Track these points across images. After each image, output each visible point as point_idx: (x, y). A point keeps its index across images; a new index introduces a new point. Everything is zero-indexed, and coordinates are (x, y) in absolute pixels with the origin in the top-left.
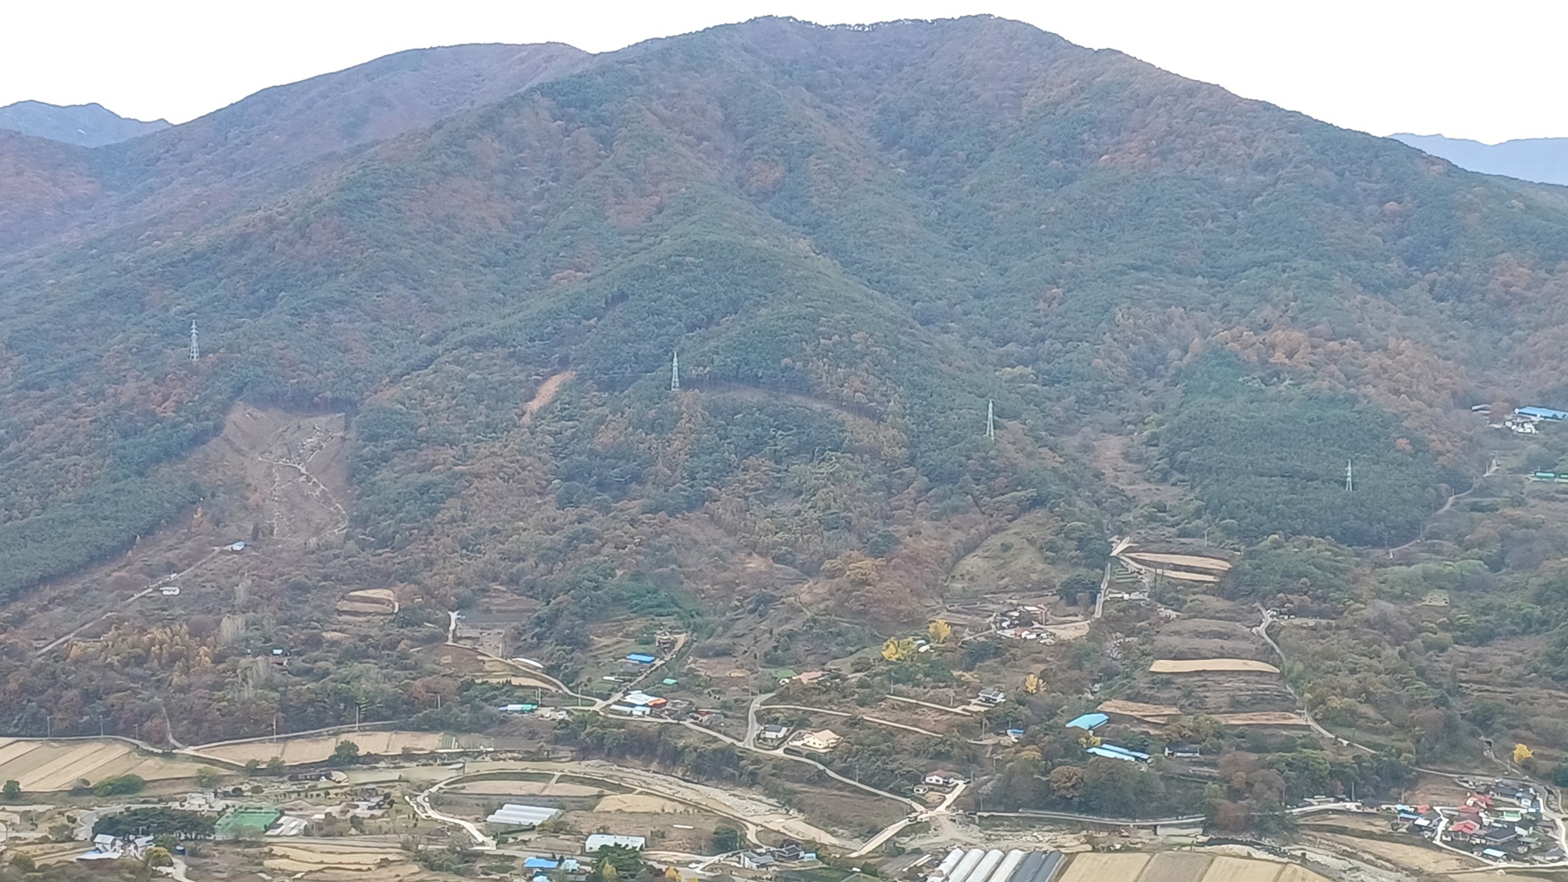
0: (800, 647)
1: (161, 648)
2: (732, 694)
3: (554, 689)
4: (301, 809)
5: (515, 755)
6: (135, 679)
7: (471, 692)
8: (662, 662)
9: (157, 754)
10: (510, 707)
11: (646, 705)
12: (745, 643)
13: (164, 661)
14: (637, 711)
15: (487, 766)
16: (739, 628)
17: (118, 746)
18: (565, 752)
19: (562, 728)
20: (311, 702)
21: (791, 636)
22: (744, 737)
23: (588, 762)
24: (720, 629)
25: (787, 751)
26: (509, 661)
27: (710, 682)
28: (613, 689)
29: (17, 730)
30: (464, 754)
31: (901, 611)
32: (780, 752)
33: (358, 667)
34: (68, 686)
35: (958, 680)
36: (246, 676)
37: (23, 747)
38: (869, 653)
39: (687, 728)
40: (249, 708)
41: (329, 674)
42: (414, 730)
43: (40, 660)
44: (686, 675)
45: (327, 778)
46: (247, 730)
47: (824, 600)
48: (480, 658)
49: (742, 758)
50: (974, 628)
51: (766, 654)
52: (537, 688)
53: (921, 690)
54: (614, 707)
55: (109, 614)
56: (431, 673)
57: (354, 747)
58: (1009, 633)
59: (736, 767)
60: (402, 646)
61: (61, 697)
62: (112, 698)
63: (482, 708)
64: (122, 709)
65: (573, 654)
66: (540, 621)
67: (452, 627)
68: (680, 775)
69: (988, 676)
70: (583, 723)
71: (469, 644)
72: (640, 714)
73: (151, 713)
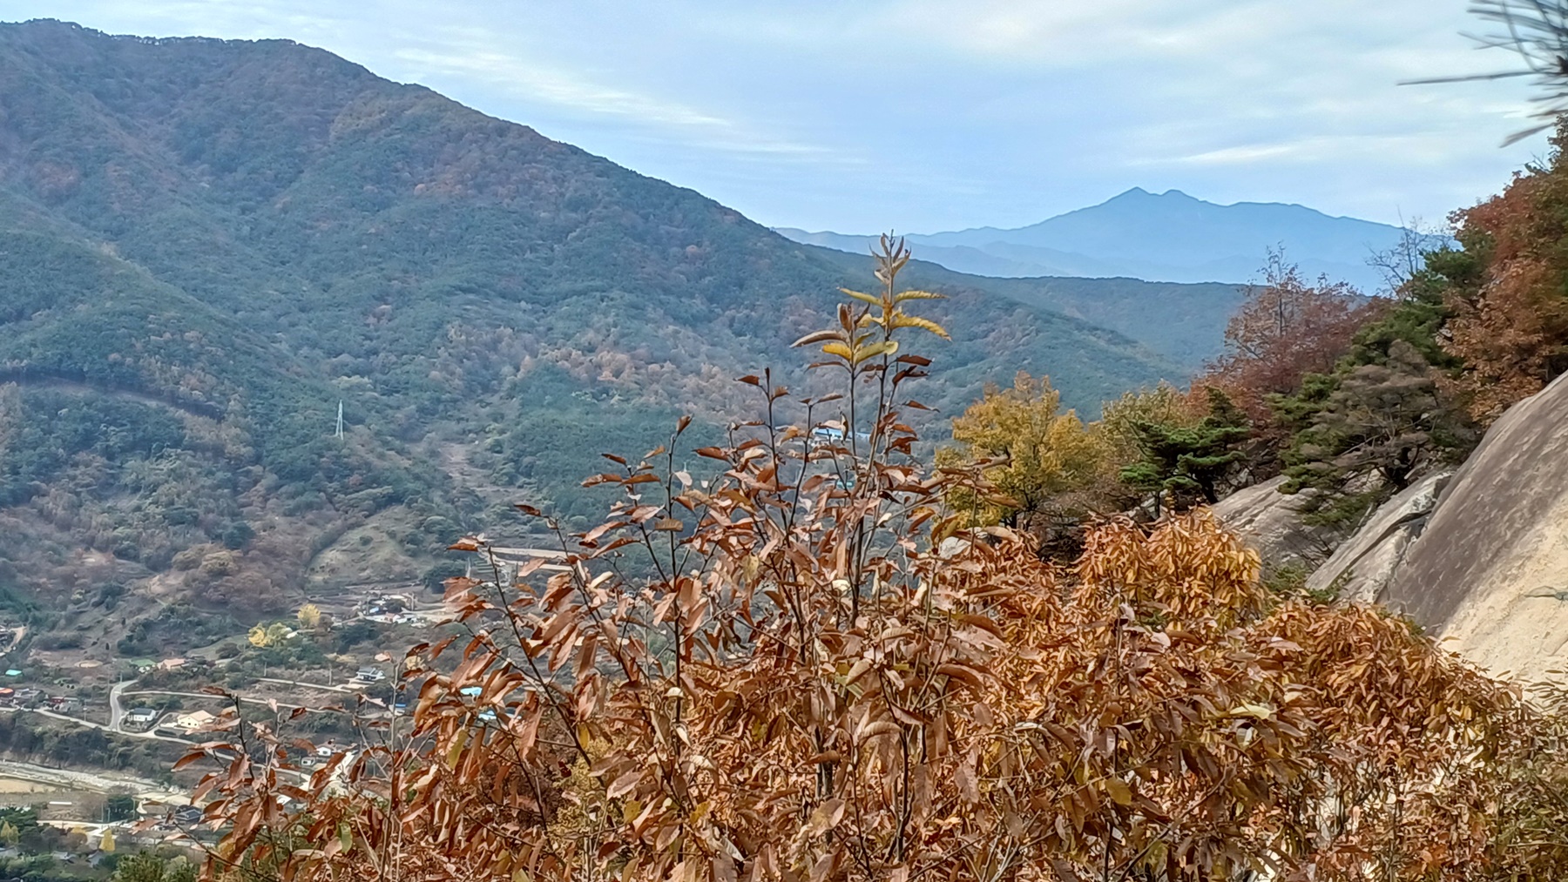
0: (156, 638)
2: (88, 682)
8: (2, 654)
12: (92, 636)
16: (85, 620)
21: (147, 626)
22: (109, 721)
24: (63, 622)
25: (156, 733)
27: (59, 673)
31: (264, 600)
32: (151, 734)
35: (333, 662)
38: (238, 641)
39: (41, 715)
44: (32, 666)
47: (179, 590)
49: (109, 741)
50: (342, 616)
51: (120, 645)
53: (295, 672)
58: (380, 619)
59: (104, 749)
68: (38, 761)
69: (362, 658)
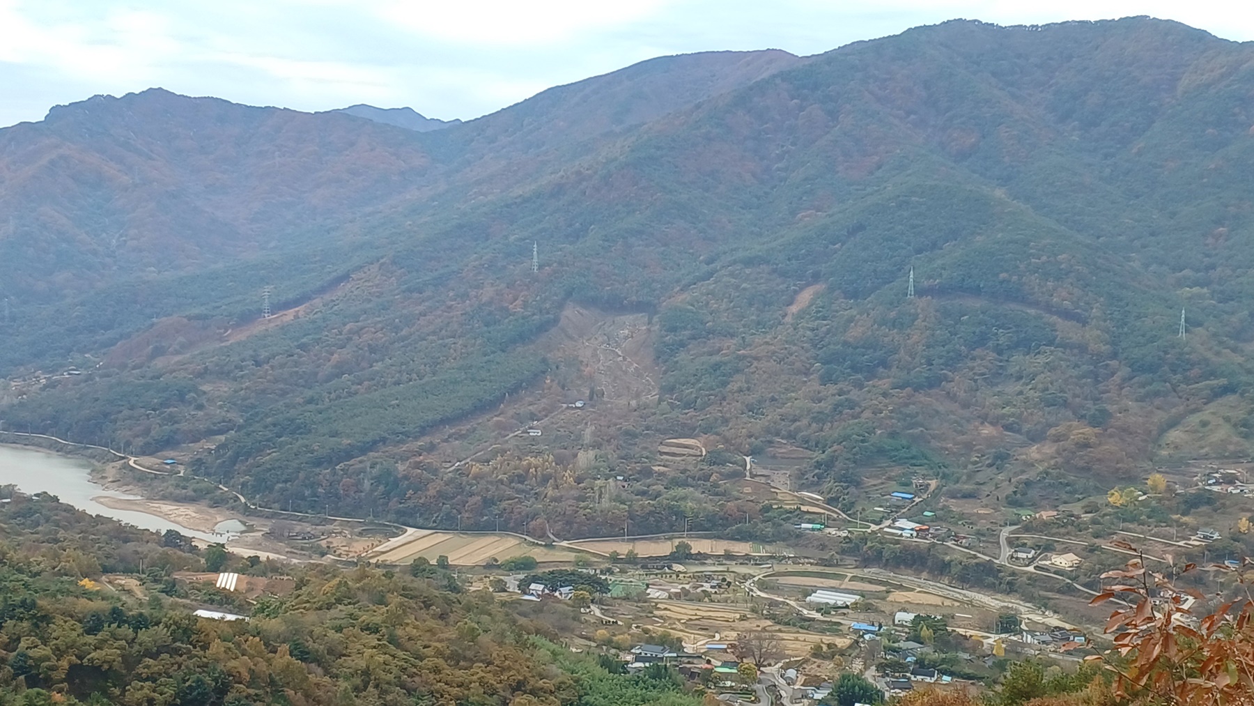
0: (1034, 493)
1: (536, 471)
2: (983, 525)
3: (835, 516)
4: (660, 585)
5: (812, 561)
6: (518, 491)
7: (770, 514)
8: (921, 499)
9: (541, 545)
10: (804, 526)
11: (912, 529)
12: (986, 489)
13: (538, 479)
14: (906, 534)
15: (791, 568)
16: (980, 477)
17: (510, 539)
18: (850, 560)
19: (847, 543)
20: (651, 513)
21: (1028, 484)
22: (999, 556)
23: (869, 570)
24: (964, 477)
25: (1035, 568)
26: (796, 494)
27: (962, 516)
28: (883, 517)
29: (435, 524)
30: (771, 557)
31: (1119, 469)
32: (1031, 569)
33: (681, 492)
34: (472, 494)
35: (1177, 521)
36: (601, 491)
37: (441, 537)
38: (1098, 500)
39: (949, 547)
40: (607, 515)
41: (660, 495)
42: (728, 539)
43: (450, 474)
45: (669, 569)
46: (605, 531)
47: (1053, 458)
48: (773, 490)
49: (999, 571)
50: (1185, 485)
51: (1007, 497)
52: (824, 514)
53: (1145, 528)
54: (886, 530)
55: (494, 446)
56: (737, 499)
57: (688, 547)
58: (1216, 488)
59: (996, 577)
60: (713, 478)
61: (467, 502)
62: (504, 504)
63: (781, 525)
64: (512, 512)
65: (848, 490)
66: (818, 465)
67: (748, 467)
68: (947, 582)
69: (1202, 520)
70: (864, 539)
71: (763, 480)
72: (909, 535)
73: (534, 516)
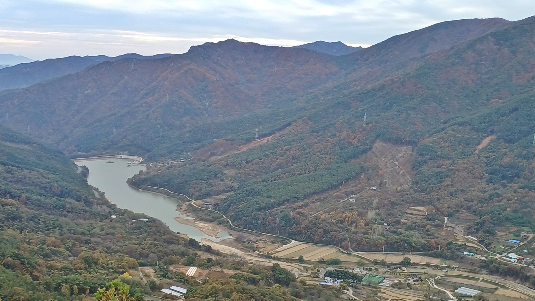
1: (349, 219)
3: (481, 249)
4: (391, 278)
5: (466, 270)
6: (340, 228)
7: (451, 246)
8: (523, 244)
9: (345, 253)
10: (465, 253)
11: (516, 259)
13: (349, 223)
14: (512, 260)
15: (455, 272)
17: (334, 249)
18: (484, 271)
19: (484, 263)
20: (396, 242)
23: (493, 276)
26: (465, 237)
28: (503, 251)
29: (304, 240)
30: (447, 267)
33: (412, 232)
34: (320, 228)
36: (375, 231)
37: (305, 246)
40: (375, 242)
41: (402, 234)
42: (430, 256)
43: (312, 218)
44: (532, 249)
45: (400, 269)
46: (374, 249)
48: (455, 234)
52: (475, 247)
54: (503, 258)
55: (333, 206)
56: (437, 238)
57: (409, 259)
60: (427, 227)
61: (317, 231)
62: (333, 233)
63: (455, 252)
64: (336, 237)
65: (489, 237)
66: (477, 224)
67: (445, 222)
70: (492, 262)
71: (451, 229)
72: (514, 261)
73: (345, 239)
